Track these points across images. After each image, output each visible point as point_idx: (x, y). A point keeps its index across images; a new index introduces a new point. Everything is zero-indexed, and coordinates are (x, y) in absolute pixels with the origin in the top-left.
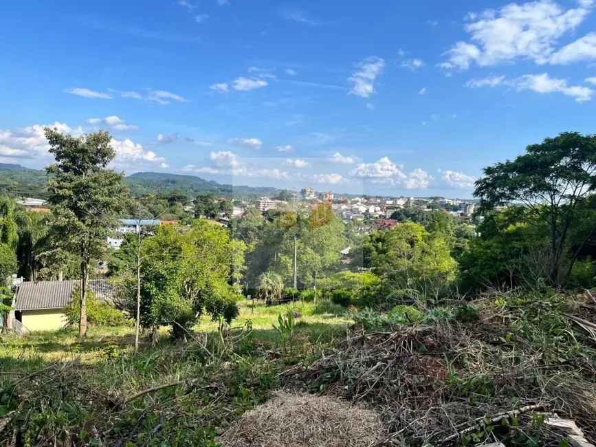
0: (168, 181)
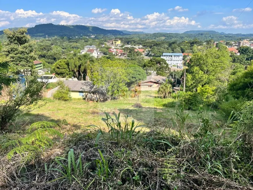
0: (199, 34)
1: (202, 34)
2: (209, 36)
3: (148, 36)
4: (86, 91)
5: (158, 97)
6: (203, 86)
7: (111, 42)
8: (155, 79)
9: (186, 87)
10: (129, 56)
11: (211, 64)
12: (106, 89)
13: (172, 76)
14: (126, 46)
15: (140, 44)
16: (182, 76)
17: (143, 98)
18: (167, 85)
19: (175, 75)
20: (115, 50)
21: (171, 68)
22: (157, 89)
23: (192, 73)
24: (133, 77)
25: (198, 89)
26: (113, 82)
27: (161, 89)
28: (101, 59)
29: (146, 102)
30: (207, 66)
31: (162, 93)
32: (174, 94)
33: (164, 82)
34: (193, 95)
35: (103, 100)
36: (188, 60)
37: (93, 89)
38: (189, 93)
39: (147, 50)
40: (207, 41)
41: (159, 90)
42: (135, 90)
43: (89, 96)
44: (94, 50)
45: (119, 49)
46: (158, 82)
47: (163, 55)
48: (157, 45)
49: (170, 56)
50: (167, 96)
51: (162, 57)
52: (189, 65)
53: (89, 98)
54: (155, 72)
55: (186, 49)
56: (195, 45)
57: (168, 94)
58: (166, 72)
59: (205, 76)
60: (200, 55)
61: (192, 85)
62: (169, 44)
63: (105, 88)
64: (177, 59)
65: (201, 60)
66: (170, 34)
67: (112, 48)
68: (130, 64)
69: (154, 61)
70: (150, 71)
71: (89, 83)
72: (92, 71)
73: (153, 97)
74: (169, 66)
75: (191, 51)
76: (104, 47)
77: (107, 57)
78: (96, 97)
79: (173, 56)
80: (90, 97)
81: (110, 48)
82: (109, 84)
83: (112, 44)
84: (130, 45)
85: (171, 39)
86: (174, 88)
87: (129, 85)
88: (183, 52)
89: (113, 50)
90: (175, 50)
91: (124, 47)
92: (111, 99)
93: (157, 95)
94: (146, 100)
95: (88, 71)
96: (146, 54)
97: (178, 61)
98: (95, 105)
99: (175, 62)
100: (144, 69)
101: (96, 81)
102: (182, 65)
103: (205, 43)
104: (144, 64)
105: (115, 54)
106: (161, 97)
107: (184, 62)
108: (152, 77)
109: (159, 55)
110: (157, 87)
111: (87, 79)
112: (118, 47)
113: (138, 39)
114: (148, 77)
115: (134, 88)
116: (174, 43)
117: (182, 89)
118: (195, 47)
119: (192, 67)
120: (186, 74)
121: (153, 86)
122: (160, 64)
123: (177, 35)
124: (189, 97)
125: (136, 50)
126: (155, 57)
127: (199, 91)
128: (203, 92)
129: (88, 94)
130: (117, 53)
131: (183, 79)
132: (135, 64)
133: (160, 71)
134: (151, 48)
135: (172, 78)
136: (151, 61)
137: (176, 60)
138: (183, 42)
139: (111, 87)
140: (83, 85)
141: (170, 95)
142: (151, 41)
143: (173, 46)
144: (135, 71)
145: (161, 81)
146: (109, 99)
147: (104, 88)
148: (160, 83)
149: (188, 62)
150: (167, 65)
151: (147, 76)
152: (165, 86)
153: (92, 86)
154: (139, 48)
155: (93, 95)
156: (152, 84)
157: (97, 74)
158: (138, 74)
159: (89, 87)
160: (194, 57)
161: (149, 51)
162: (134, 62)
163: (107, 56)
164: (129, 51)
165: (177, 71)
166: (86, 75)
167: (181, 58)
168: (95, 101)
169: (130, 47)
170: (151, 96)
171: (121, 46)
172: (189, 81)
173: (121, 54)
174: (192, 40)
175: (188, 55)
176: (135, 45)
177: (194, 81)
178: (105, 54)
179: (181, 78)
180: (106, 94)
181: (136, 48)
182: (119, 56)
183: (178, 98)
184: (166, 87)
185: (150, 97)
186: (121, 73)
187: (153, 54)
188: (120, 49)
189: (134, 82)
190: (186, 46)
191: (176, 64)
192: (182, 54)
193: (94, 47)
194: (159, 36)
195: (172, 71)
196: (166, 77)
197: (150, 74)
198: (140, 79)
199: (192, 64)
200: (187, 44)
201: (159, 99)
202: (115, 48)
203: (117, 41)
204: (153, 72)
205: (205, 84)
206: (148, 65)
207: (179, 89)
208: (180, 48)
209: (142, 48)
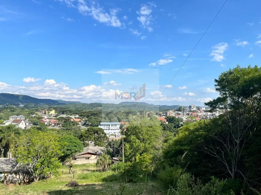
0: (133, 105)
1: (135, 106)
2: (141, 106)
3: (85, 106)
4: (6, 171)
5: (97, 171)
6: (141, 154)
7: (44, 112)
8: (93, 149)
9: (125, 156)
10: (64, 125)
11: (146, 133)
12: (33, 167)
13: (110, 146)
14: (61, 116)
15: (77, 114)
16: (120, 146)
17: (79, 174)
18: (106, 156)
19: (113, 144)
20: (48, 120)
21: (109, 137)
22: (95, 161)
23: (129, 142)
24: (68, 150)
25: (137, 157)
26: (43, 158)
27: (100, 162)
28: (29, 131)
29: (83, 178)
30: (142, 135)
31: (101, 166)
32: (113, 166)
33: (102, 153)
34: (132, 166)
35: (28, 181)
36: (125, 129)
37: (15, 168)
38: (129, 163)
39: (84, 119)
40: (140, 111)
41: (98, 163)
42: (70, 165)
43: (10, 177)
44: (22, 120)
45: (52, 118)
46: (96, 153)
47: (101, 124)
48: (94, 114)
49: (107, 125)
50: (106, 169)
51: (99, 127)
52: (126, 134)
53: (9, 180)
54: (93, 143)
55: (123, 119)
56: (130, 115)
57: (107, 166)
58: (104, 142)
59: (142, 145)
60: (135, 125)
61: (130, 154)
62: (107, 114)
63: (32, 166)
64: (115, 128)
65: (137, 129)
66: (107, 105)
67: (44, 118)
68: (65, 134)
69: (91, 130)
70: (87, 142)
71: (11, 161)
72: (17, 145)
73: (91, 171)
74: (107, 135)
75: (127, 120)
76: (34, 116)
77: (38, 128)
78: (19, 178)
79: (110, 125)
80: (11, 178)
81: (42, 118)
82: (38, 160)
83: (45, 113)
84: (65, 115)
85: (108, 109)
86: (113, 158)
87: (63, 159)
88: (119, 122)
89: (45, 120)
90: (112, 119)
91: (58, 117)
92: (39, 180)
93: (95, 169)
94: (83, 176)
95: (12, 146)
96: (83, 124)
97: (116, 129)
98: (17, 189)
99: (113, 131)
100: (80, 140)
101: (20, 158)
102: (120, 134)
103: (138, 113)
104: (80, 134)
105: (48, 124)
106: (100, 171)
107: (122, 131)
108: (90, 148)
109: (97, 124)
110: (95, 159)
111: (8, 155)
112: (52, 117)
113: (74, 109)
114: (85, 148)
115: (69, 163)
116: (110, 113)
117: (121, 159)
118: (131, 117)
119: (129, 136)
120: (124, 143)
121: (91, 158)
122: (98, 134)
123: (113, 105)
124: (129, 168)
125: (72, 120)
126: (92, 127)
127: (137, 161)
128: (142, 161)
129: (8, 175)
130: (50, 123)
131: (122, 148)
132: (70, 134)
133: (98, 141)
134: (88, 117)
135: (111, 148)
136: (88, 130)
137: (114, 129)
138: (119, 112)
139: (40, 163)
140: (3, 163)
141: (110, 167)
142: (88, 111)
143: (110, 115)
144: (71, 142)
145: (100, 152)
146: (36, 179)
147: (30, 166)
148: (98, 154)
149: (125, 130)
150: (105, 134)
151: (84, 147)
152: (103, 157)
153: (14, 164)
154: (75, 118)
155: (15, 176)
156: (90, 155)
157: (22, 149)
158: (74, 146)
159: (10, 166)
160: (130, 126)
161: (86, 121)
162: (69, 132)
163: (38, 126)
164: (64, 121)
165: (116, 140)
166: (8, 151)
167: (118, 126)
168: (17, 183)
169: (65, 117)
170: (88, 171)
171: (55, 115)
172: (127, 150)
173: (55, 124)
174: (127, 110)
175: (125, 124)
176: (70, 115)
177: (132, 150)
178: (35, 124)
179: (119, 147)
180: (32, 173)
181: (72, 118)
182: (52, 126)
183: (117, 170)
184: (105, 158)
185: (88, 172)
186: (53, 146)
187: (90, 124)
188: (54, 119)
189: (69, 155)
190: (122, 116)
191: (114, 133)
192: (118, 123)
193: (22, 117)
194: (95, 106)
195: (110, 140)
196: (104, 147)
197: (88, 145)
198: (76, 151)
199: (129, 133)
200: (123, 114)
201: (98, 172)
202: (48, 118)
203: (51, 110)
204: (91, 142)
205: (142, 153)
206: (85, 135)
207: (118, 159)
208: (116, 117)
209: (78, 118)
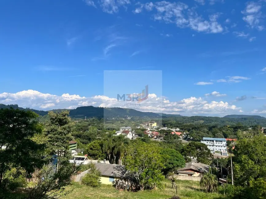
0: (242, 119)
1: (245, 119)
2: (254, 120)
3: (185, 119)
4: (117, 176)
5: (201, 190)
6: (255, 179)
7: (147, 124)
8: (196, 166)
9: (235, 179)
10: (166, 138)
11: (262, 153)
12: (140, 176)
13: (216, 164)
14: (162, 129)
15: (177, 127)
16: (228, 165)
17: (182, 190)
18: (211, 175)
19: (219, 163)
20: (150, 132)
21: (214, 155)
22: (199, 179)
23: (240, 162)
24: (169, 163)
25: (251, 182)
26: (148, 168)
27: (204, 180)
28: (135, 141)
29: (187, 195)
30: (257, 155)
31: (206, 185)
32: (220, 188)
33: (207, 171)
34: (245, 191)
35: (135, 188)
36: (234, 146)
37: (125, 175)
38: (240, 187)
39: (185, 133)
40: (253, 126)
41: (202, 182)
42: (172, 179)
43: (120, 182)
44: (129, 131)
45: (154, 131)
46: (200, 170)
47: (203, 139)
48: (195, 128)
49: (211, 141)
50: (212, 190)
51: (202, 142)
52: (235, 152)
53: (120, 185)
54: (196, 159)
55: (230, 134)
56: (239, 130)
57: (213, 186)
58: (208, 159)
59: (257, 167)
60: (246, 142)
61: (241, 176)
62: (209, 128)
63: (138, 174)
64: (220, 144)
65: (249, 148)
66: (210, 118)
67: (147, 130)
68: (166, 147)
69: (193, 145)
70: (190, 157)
71: (121, 168)
72: (126, 154)
73: (195, 189)
74: (211, 152)
75: (235, 136)
76: (139, 128)
77: (142, 139)
78: (128, 184)
79: (215, 141)
80: (121, 184)
81: (146, 130)
82: (143, 169)
83: (148, 125)
84: (166, 128)
85: (211, 122)
86: (220, 179)
87: (166, 172)
88: (226, 137)
89: (148, 132)
90: (216, 135)
91: (160, 130)
92: (144, 189)
93: (199, 187)
94: (186, 193)
95: (122, 154)
96: (184, 138)
97: (221, 146)
98: (126, 194)
99: (218, 148)
100: (182, 154)
101: (128, 166)
102: (226, 151)
103: (250, 129)
104: (182, 148)
105: (151, 136)
106: (204, 191)
107: (229, 148)
108: (192, 164)
109: (199, 139)
110: (198, 176)
111: (119, 162)
112: (154, 129)
113: (175, 122)
114: (187, 164)
115: (171, 176)
116: (214, 127)
117: (230, 181)
118: (240, 133)
119: (239, 155)
120: (233, 163)
121: (194, 175)
122: (200, 149)
123: (217, 119)
124: (240, 193)
125: (173, 133)
126: (194, 141)
127: (251, 186)
128: (258, 187)
129: (119, 181)
130: (153, 136)
131: (230, 169)
132: (172, 147)
133: (201, 157)
134: (189, 131)
135: (216, 167)
136: (190, 145)
137: (219, 146)
138: (224, 126)
139: (145, 173)
140: (115, 169)
141: (216, 189)
142: (189, 124)
143: (214, 130)
144: (172, 156)
145: (203, 169)
146: (142, 188)
147: (137, 174)
148: (202, 172)
149: (233, 148)
150: (209, 151)
151: (186, 162)
152: (208, 176)
153: (124, 171)
154: (176, 131)
155: (124, 182)
156: (193, 172)
157: (130, 158)
158: (176, 160)
159: (120, 172)
160: (240, 143)
161: (188, 135)
162: (171, 145)
163: (142, 138)
164: (165, 134)
165: (222, 159)
166: (119, 158)
167: (224, 143)
168: (126, 189)
169: (166, 130)
170: (192, 188)
171: (157, 128)
172: (238, 171)
173: (157, 136)
174: (235, 124)
175: (232, 140)
176: (171, 128)
177: (244, 172)
178: (140, 135)
179: (227, 167)
180: (139, 182)
181: (173, 131)
182: (154, 138)
183: (226, 193)
184: (210, 177)
185: (191, 190)
186: (156, 158)
187: (192, 138)
188: (156, 131)
189: (170, 169)
190: (229, 131)
191: (219, 150)
192: (224, 139)
193: (129, 128)
194: (197, 119)
195: (215, 158)
196: (208, 164)
197: (190, 160)
198: (178, 166)
199: (239, 152)
200: (230, 129)
201: (202, 192)
202: (150, 130)
203: (153, 123)
204: (193, 158)
205: (258, 177)
206: (187, 149)
207: (226, 181)
208: (221, 132)
209: (179, 131)
